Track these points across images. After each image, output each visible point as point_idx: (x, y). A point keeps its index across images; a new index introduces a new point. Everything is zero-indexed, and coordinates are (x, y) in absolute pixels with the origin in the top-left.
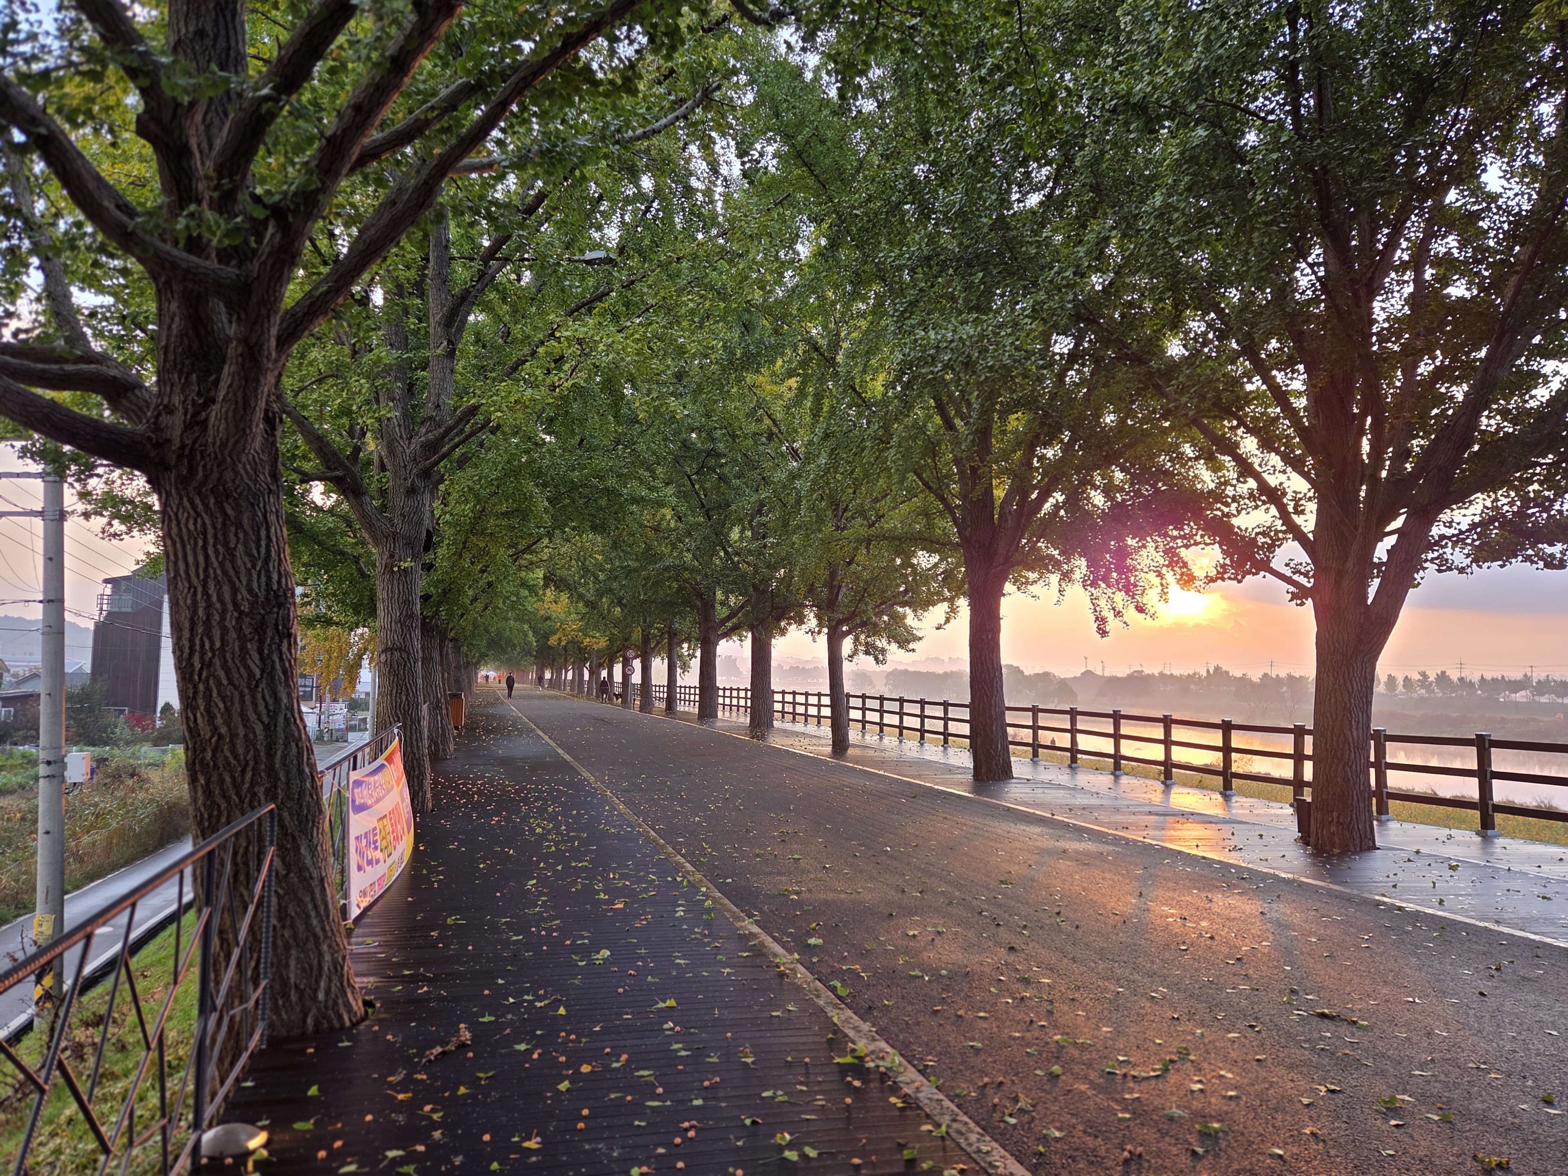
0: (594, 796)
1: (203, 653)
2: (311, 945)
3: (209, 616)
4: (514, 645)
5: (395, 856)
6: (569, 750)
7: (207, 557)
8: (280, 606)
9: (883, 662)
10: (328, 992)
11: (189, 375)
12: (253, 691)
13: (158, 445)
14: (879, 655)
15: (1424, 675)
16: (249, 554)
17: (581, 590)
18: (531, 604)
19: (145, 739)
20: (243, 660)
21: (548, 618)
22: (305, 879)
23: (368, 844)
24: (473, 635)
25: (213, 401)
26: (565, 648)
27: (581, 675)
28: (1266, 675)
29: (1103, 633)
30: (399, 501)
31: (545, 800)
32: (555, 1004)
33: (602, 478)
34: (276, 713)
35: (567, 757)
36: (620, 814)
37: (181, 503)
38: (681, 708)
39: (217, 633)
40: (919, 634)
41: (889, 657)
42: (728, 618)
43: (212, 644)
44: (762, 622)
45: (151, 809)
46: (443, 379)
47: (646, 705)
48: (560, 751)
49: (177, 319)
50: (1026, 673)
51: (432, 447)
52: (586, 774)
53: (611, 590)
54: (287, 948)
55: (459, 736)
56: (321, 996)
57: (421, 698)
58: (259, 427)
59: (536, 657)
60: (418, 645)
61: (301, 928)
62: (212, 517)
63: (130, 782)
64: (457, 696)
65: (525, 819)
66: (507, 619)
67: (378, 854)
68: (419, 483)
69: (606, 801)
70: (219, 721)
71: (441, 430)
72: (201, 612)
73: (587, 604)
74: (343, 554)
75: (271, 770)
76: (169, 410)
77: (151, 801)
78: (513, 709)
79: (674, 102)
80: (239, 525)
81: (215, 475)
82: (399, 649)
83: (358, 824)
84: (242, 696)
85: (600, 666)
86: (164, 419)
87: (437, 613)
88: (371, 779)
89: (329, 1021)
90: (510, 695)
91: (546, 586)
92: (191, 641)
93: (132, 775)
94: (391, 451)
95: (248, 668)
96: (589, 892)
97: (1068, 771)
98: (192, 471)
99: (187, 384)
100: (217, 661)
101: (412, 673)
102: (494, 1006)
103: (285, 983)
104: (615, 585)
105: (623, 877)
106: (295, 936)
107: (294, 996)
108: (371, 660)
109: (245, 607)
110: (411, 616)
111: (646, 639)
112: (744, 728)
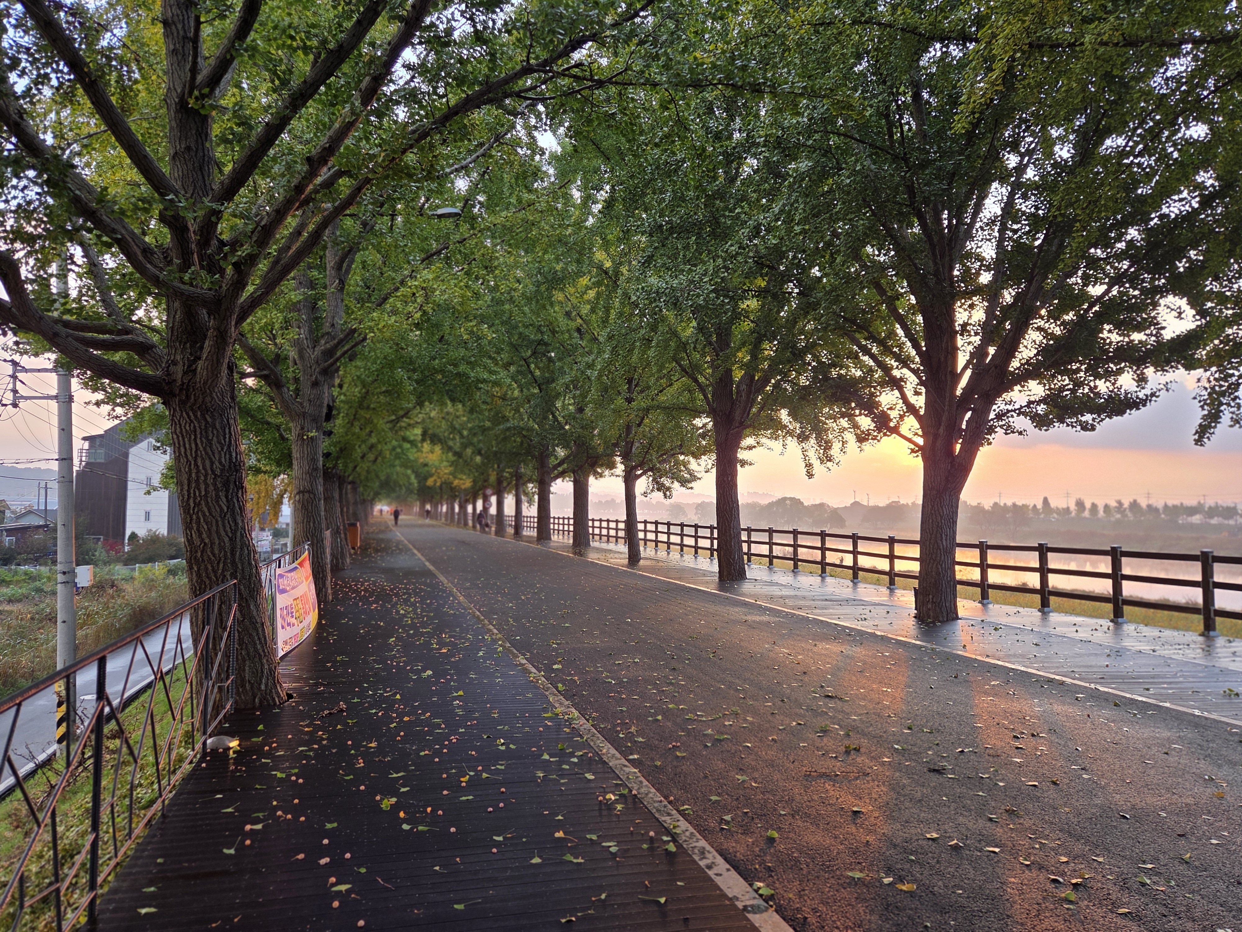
0: (445, 591)
1: (195, 498)
2: (257, 659)
3: (198, 477)
4: (400, 486)
5: (305, 623)
6: (433, 563)
7: (196, 445)
8: (237, 471)
9: (670, 497)
10: (266, 685)
11: (185, 343)
12: (223, 519)
13: (169, 383)
14: (666, 491)
15: (1120, 503)
16: (219, 443)
17: (451, 443)
18: (412, 454)
19: (118, 560)
20: (217, 502)
21: (426, 465)
22: (254, 623)
23: (288, 614)
24: (367, 479)
25: (200, 358)
26: (441, 487)
27: (453, 509)
28: (996, 504)
29: (810, 475)
30: (307, 390)
31: (410, 594)
32: (396, 694)
33: (455, 366)
34: (236, 531)
35: (432, 568)
36: (459, 603)
37: (182, 415)
38: (526, 532)
39: (203, 487)
40: (699, 476)
41: (674, 493)
42: (559, 465)
43: (200, 492)
44: (581, 467)
45: (127, 611)
46: (336, 306)
47: (500, 531)
48: (427, 564)
49: (179, 313)
50: (806, 504)
51: (329, 353)
52: (442, 578)
53: (472, 444)
54: (244, 660)
55: (355, 554)
56: (263, 687)
57: (324, 526)
58: (225, 372)
59: (419, 495)
60: (321, 489)
61: (252, 650)
62: (199, 422)
63: (111, 591)
64: (354, 525)
65: (394, 606)
66: (394, 466)
67: (293, 620)
68: (321, 378)
69: (451, 594)
70: (204, 536)
71: (336, 341)
72: (194, 475)
73: (456, 454)
74: (268, 423)
75: (233, 563)
76: (174, 363)
77: (127, 605)
78: (398, 535)
79: (477, 146)
80: (214, 427)
81: (200, 400)
82: (309, 492)
83: (282, 601)
84: (217, 521)
85: (467, 501)
86: (172, 368)
87: (335, 466)
88: (289, 575)
89: (268, 701)
90: (396, 523)
91: (423, 440)
92: (189, 491)
93: (112, 586)
94: (301, 356)
95: (220, 506)
96: (428, 644)
97: (791, 574)
98: (188, 397)
99: (184, 348)
100: (203, 502)
101: (317, 507)
102: (362, 694)
103: (243, 680)
104: (475, 440)
105: (450, 637)
106: (248, 654)
107: (248, 686)
108: (290, 498)
109: (218, 472)
110: (316, 469)
111: (499, 481)
112: (568, 547)
